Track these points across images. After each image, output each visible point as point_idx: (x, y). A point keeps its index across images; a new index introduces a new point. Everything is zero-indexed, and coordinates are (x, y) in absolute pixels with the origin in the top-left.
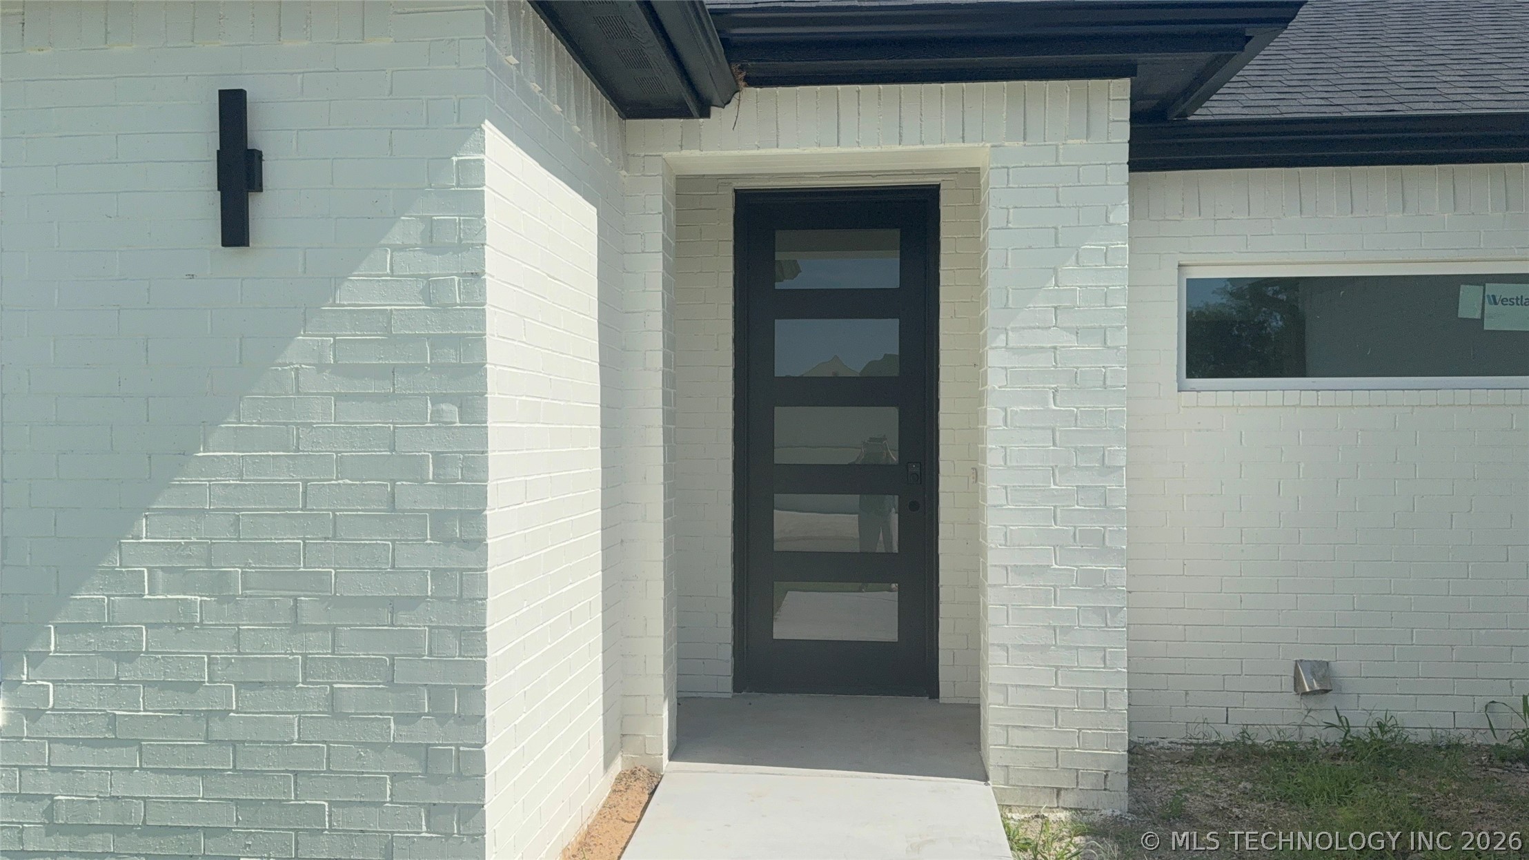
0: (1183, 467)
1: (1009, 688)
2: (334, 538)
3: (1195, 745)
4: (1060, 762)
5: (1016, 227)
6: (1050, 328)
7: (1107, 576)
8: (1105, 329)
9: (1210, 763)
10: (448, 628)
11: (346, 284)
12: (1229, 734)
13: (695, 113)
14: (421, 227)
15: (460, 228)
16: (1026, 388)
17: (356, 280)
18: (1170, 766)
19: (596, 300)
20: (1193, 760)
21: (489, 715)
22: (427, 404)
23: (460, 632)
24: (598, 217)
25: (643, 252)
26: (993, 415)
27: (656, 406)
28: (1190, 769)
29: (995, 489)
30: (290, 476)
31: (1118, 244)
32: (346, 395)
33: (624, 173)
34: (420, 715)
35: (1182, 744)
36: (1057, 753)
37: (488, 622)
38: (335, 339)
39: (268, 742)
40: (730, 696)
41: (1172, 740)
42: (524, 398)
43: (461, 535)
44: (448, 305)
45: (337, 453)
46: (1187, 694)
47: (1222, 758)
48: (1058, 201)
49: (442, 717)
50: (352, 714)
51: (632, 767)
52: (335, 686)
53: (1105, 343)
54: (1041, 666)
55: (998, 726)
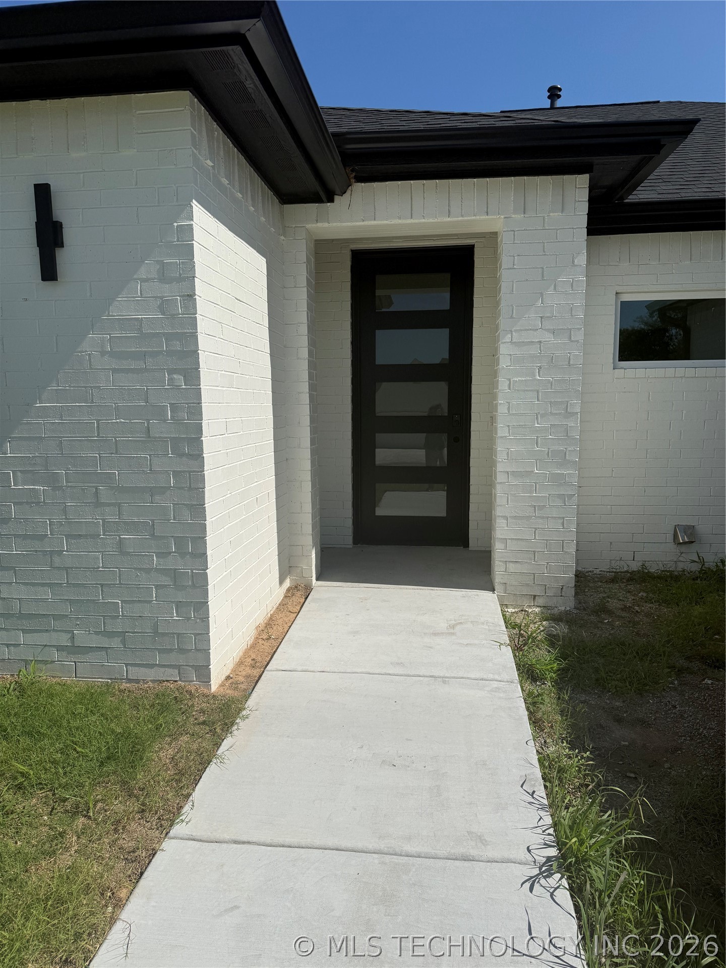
0: (615, 413)
1: (508, 541)
2: (116, 453)
3: (614, 572)
4: (535, 581)
5: (518, 267)
6: (537, 330)
7: (567, 476)
8: (570, 330)
9: (623, 582)
10: (184, 504)
11: (116, 303)
12: (635, 566)
13: (324, 199)
14: (158, 267)
15: (180, 267)
16: (523, 366)
17: (121, 300)
18: (600, 584)
19: (267, 315)
20: (613, 580)
21: (209, 553)
22: (165, 374)
23: (190, 507)
24: (267, 264)
25: (295, 287)
26: (503, 384)
27: (305, 381)
28: (611, 586)
29: (502, 427)
30: (89, 417)
31: (579, 278)
32: (118, 369)
33: (282, 238)
34: (170, 553)
35: (607, 572)
36: (534, 576)
37: (206, 502)
38: (110, 336)
39: (85, 568)
40: (351, 546)
41: (601, 569)
42: (223, 372)
43: (188, 452)
44: (175, 315)
45: (115, 404)
46: (611, 544)
47: (630, 579)
48: (544, 251)
49: (182, 554)
50: (132, 552)
51: (295, 584)
52: (122, 537)
53: (570, 338)
54: (526, 528)
55: (500, 561)
